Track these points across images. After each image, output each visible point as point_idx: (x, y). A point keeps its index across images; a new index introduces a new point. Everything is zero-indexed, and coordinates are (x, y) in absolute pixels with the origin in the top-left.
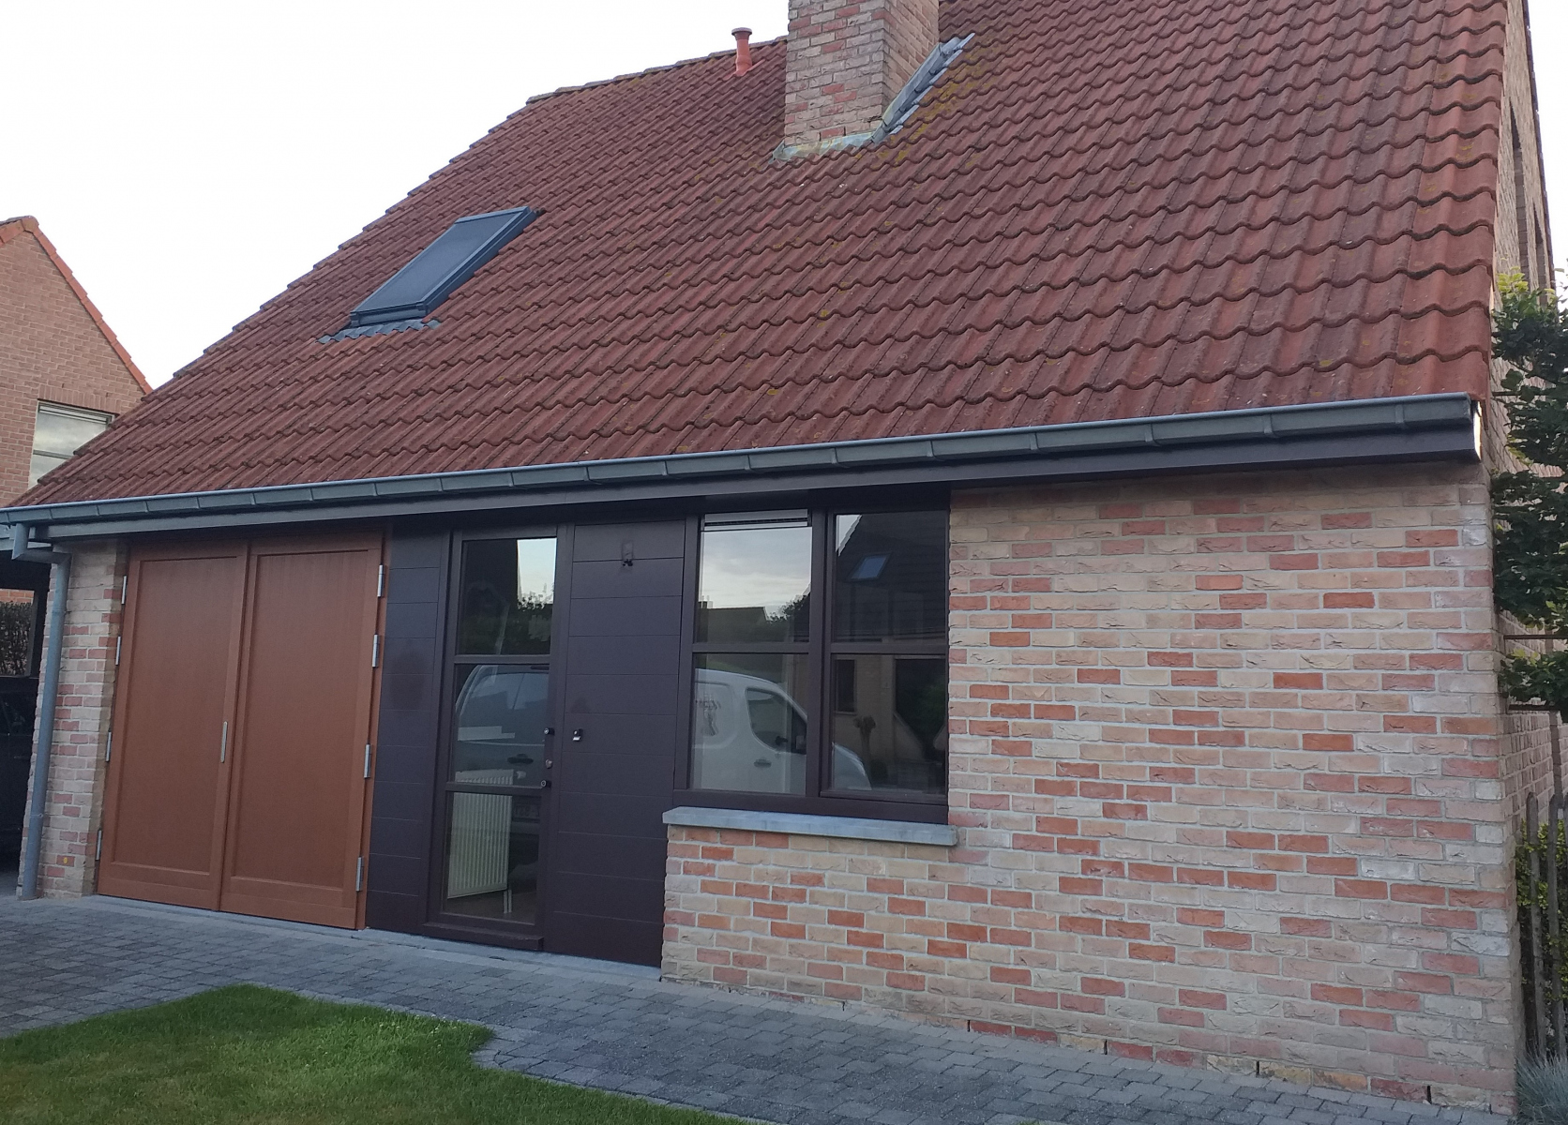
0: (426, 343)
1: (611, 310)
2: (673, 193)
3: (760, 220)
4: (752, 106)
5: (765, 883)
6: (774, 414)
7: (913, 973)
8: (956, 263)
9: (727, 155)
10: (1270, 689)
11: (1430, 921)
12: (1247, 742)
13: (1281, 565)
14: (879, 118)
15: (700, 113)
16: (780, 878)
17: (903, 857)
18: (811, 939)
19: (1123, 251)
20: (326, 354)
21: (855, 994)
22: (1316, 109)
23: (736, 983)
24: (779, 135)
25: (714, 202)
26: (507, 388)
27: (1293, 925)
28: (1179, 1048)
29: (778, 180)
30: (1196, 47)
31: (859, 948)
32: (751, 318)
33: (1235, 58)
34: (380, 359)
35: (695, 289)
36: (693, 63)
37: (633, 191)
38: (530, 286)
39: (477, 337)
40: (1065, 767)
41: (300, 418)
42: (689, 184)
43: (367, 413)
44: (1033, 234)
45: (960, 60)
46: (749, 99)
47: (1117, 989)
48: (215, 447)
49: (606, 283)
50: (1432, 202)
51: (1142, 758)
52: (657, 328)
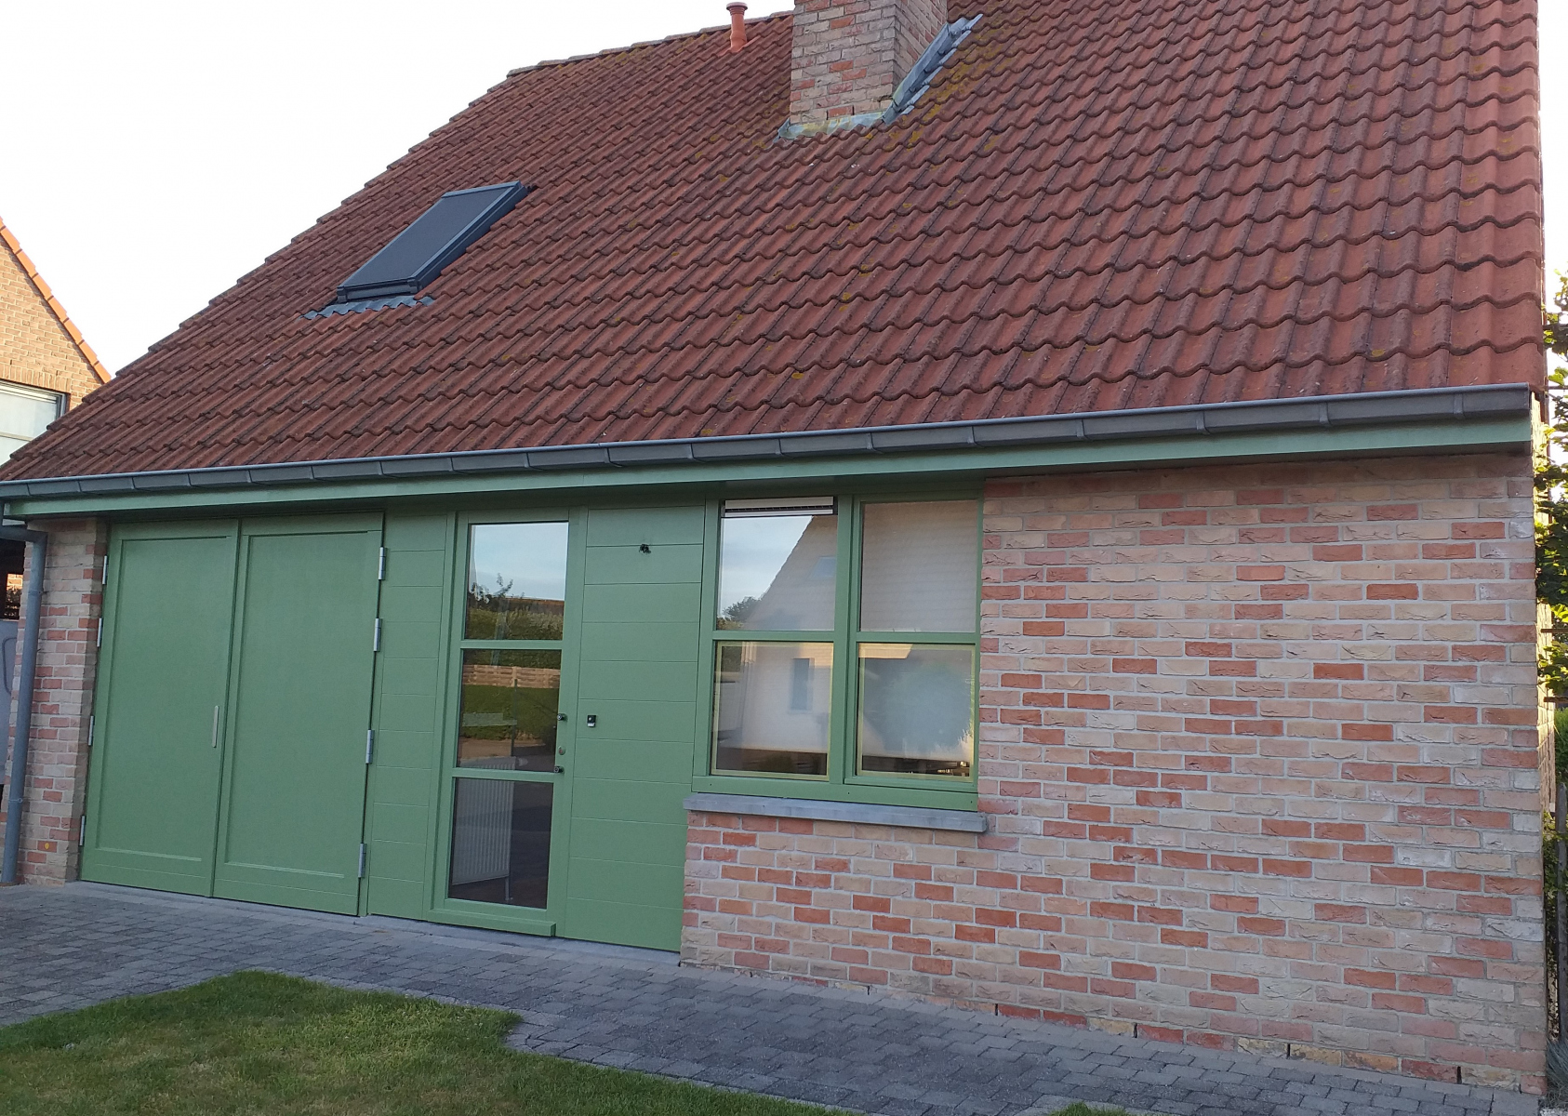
0: (421, 321)
1: (618, 289)
2: (673, 171)
3: (769, 199)
4: (750, 83)
5: (788, 869)
6: (801, 398)
7: (940, 957)
8: (983, 247)
9: (728, 133)
10: (1310, 679)
11: (1464, 908)
12: (1285, 731)
13: (1324, 556)
14: (890, 97)
15: (695, 90)
16: (803, 863)
17: (931, 843)
18: (836, 924)
19: (1158, 237)
20: (314, 330)
21: (880, 978)
22: (1347, 99)
23: (757, 967)
24: (783, 113)
25: (718, 180)
26: (512, 368)
27: (1328, 911)
28: (1211, 1031)
29: (786, 158)
30: (1217, 34)
31: (885, 933)
32: (769, 300)
33: (1258, 45)
34: (372, 336)
35: (706, 270)
36: (683, 39)
37: (630, 168)
38: (527, 263)
39: (476, 314)
40: (1099, 756)
41: (292, 395)
42: (689, 161)
43: (363, 390)
44: (1061, 218)
45: (969, 41)
46: (746, 76)
47: (1148, 974)
48: (201, 423)
49: (609, 261)
50: (1475, 194)
51: (1178, 747)
52: (668, 309)
